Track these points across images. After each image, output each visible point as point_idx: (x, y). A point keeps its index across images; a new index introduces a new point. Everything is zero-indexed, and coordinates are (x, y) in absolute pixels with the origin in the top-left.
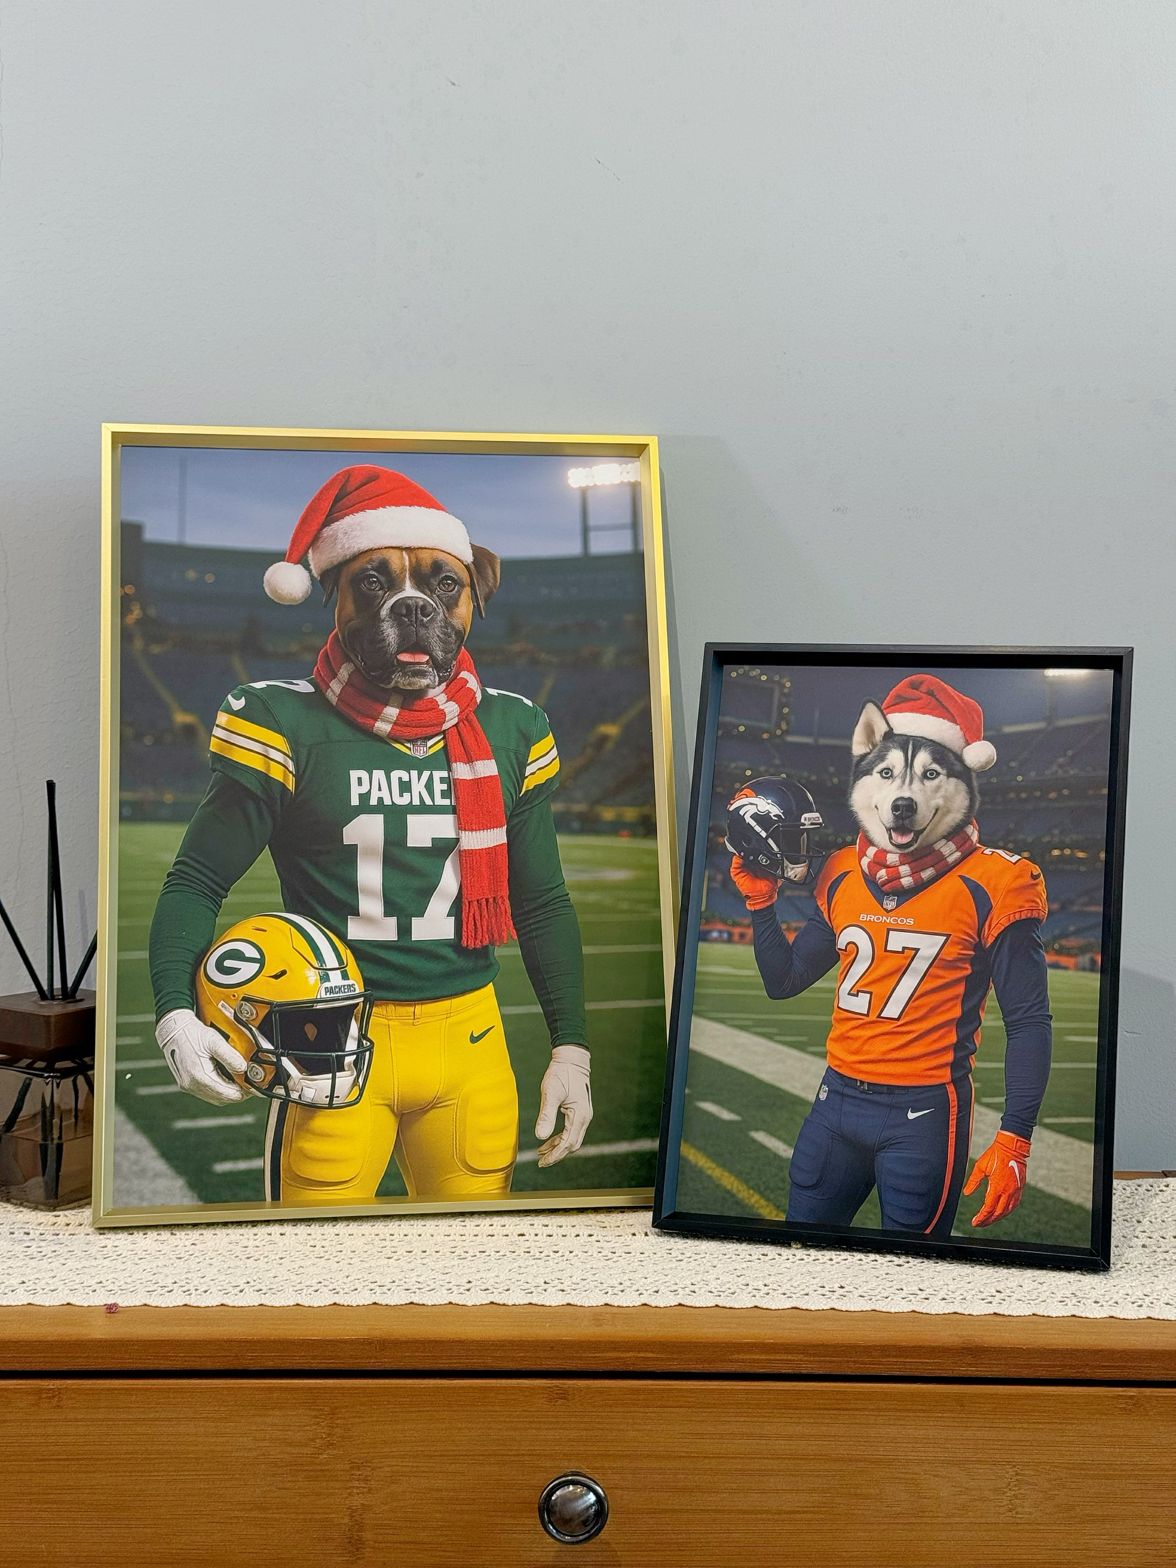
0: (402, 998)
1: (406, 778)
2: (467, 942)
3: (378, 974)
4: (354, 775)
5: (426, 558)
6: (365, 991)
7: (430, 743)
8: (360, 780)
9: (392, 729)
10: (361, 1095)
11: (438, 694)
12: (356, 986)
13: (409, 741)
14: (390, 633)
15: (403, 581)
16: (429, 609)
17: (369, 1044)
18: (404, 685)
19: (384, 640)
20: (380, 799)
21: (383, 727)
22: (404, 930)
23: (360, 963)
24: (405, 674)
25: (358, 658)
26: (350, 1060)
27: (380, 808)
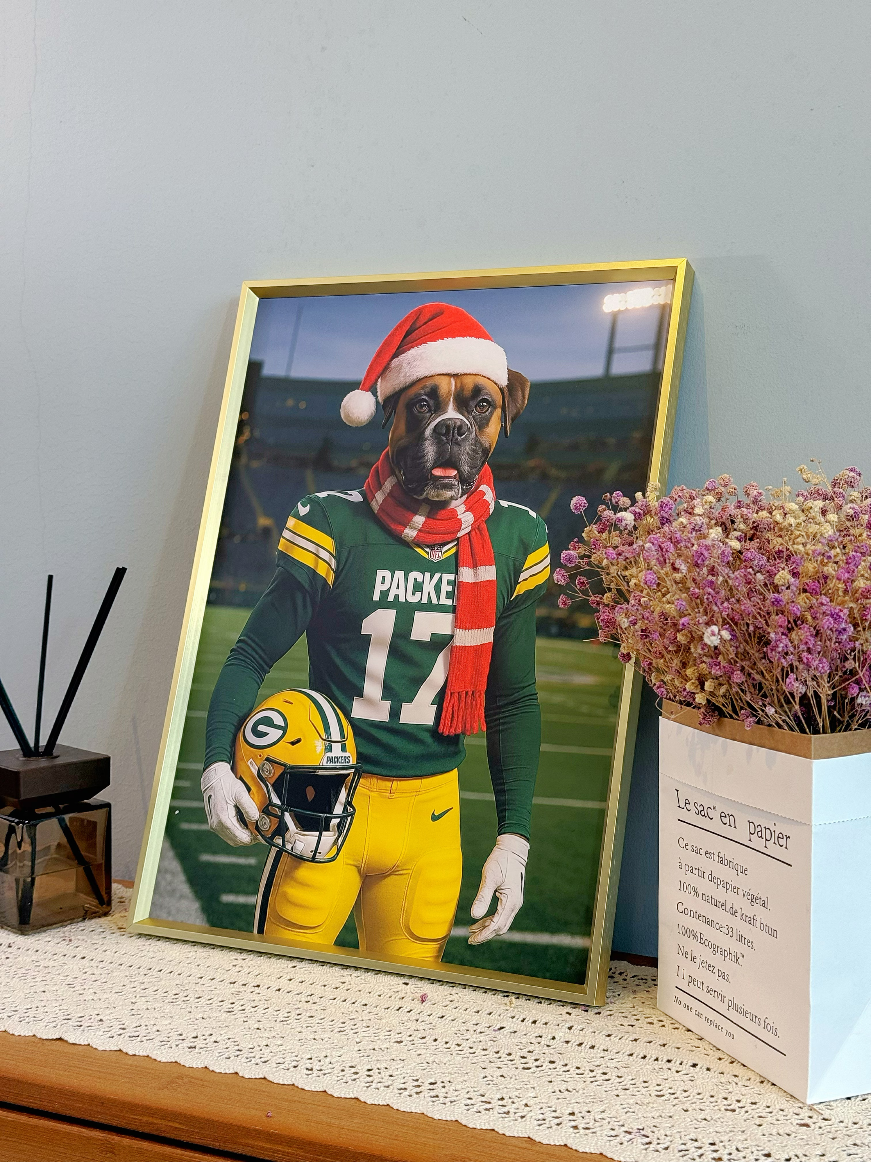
0: (384, 773)
1: (420, 580)
2: (445, 730)
3: (371, 750)
4: (380, 573)
5: (469, 383)
6: (357, 763)
7: (445, 548)
8: (384, 578)
9: (417, 535)
10: (337, 854)
11: (459, 506)
12: (351, 759)
13: (428, 546)
14: (430, 450)
15: (447, 404)
16: (465, 428)
17: (352, 810)
18: (433, 497)
19: (424, 456)
20: (397, 597)
21: (410, 533)
22: (395, 713)
23: (357, 738)
24: (435, 487)
25: (400, 472)
26: (335, 822)
27: (395, 604)
